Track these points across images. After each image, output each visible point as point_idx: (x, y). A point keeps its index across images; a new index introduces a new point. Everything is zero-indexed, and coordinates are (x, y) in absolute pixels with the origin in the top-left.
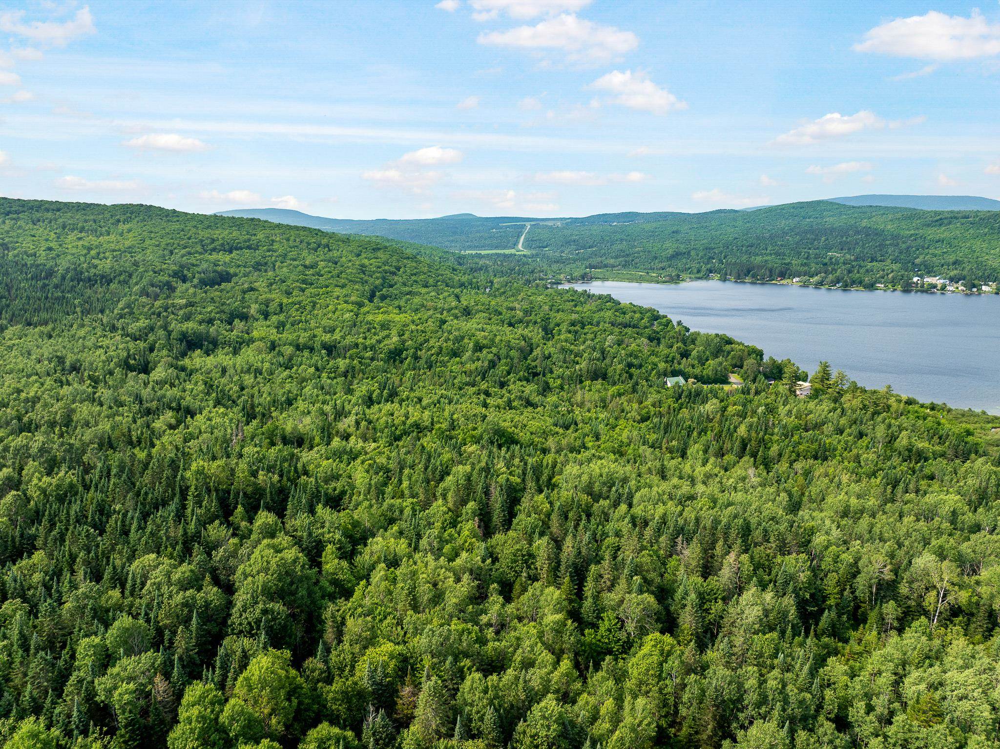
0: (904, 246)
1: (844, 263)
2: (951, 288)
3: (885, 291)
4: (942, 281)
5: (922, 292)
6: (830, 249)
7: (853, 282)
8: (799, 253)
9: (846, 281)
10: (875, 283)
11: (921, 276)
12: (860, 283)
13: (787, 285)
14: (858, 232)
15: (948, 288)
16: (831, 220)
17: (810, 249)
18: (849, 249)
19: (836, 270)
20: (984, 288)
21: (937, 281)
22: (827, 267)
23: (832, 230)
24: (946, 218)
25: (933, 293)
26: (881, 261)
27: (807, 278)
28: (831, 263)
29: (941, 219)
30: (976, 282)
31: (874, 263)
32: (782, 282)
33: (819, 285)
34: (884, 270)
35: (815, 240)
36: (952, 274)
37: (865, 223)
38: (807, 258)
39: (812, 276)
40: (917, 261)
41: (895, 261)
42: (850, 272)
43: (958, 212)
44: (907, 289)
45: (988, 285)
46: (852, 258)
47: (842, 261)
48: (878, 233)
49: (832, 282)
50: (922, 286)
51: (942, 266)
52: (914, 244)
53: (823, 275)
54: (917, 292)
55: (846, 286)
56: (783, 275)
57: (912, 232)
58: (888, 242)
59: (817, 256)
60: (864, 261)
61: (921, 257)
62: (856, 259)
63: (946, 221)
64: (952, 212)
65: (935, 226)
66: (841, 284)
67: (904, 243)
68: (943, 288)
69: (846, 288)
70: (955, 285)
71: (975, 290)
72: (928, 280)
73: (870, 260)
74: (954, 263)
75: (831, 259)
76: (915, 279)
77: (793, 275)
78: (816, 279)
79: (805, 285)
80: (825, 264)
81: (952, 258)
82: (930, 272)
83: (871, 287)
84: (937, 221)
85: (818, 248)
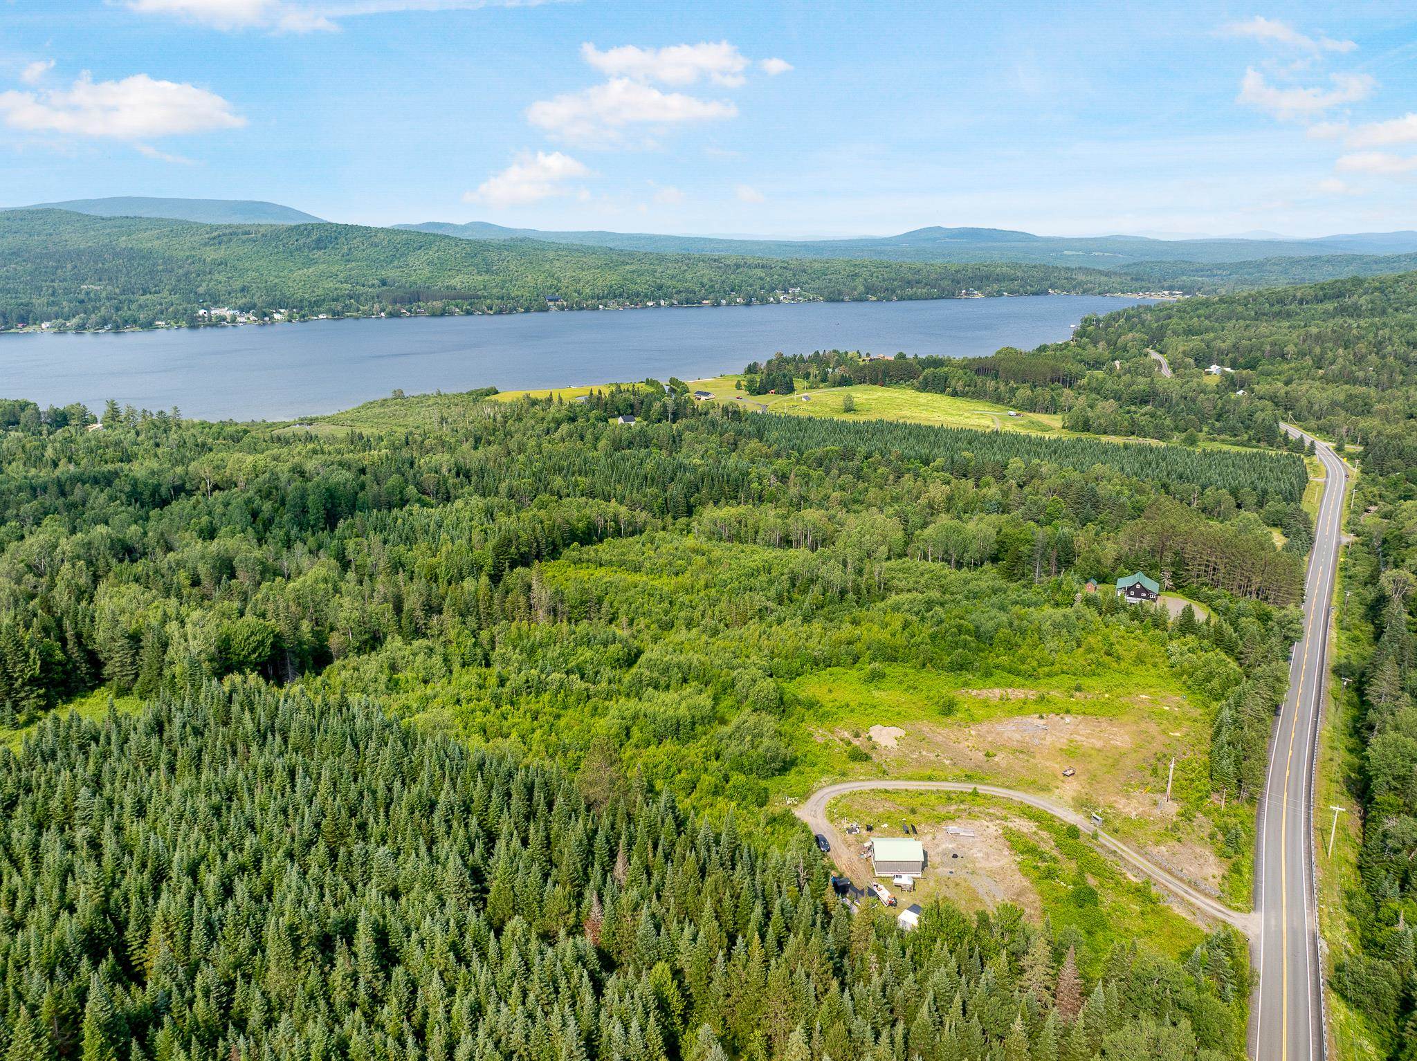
0: (181, 271)
1: (109, 299)
2: (242, 319)
3: (168, 329)
4: (232, 312)
5: (212, 326)
6: (84, 280)
7: (126, 322)
8: (39, 289)
9: (115, 321)
10: (154, 319)
11: (208, 308)
12: (135, 322)
13: (35, 333)
14: (116, 255)
15: (239, 319)
16: (76, 240)
17: (53, 281)
18: (110, 279)
19: (99, 309)
20: (276, 316)
21: (227, 312)
22: (85, 304)
23: (79, 254)
24: (224, 235)
25: (224, 327)
26: (156, 292)
27: (61, 321)
28: (90, 299)
29: (219, 236)
30: (267, 310)
31: (148, 296)
32: (26, 330)
33: (80, 329)
34: (161, 304)
35: (57, 268)
36: (241, 302)
37: (123, 242)
38: (53, 294)
39: (67, 319)
40: (201, 290)
41: (173, 291)
42: (118, 309)
43: (238, 227)
44: (194, 324)
45: (280, 313)
46: (117, 290)
47: (104, 295)
48: (147, 255)
49: (97, 324)
50: (210, 320)
51: (230, 293)
52: (192, 269)
53: (82, 315)
54: (205, 326)
55: (118, 327)
56: (24, 320)
57: (187, 253)
58: (160, 268)
59: (67, 291)
60: (133, 293)
61: (204, 284)
62: (123, 292)
63: (225, 239)
64: (230, 226)
65: (214, 244)
66: (109, 326)
67: (180, 267)
68: (234, 320)
69: (117, 329)
70: (246, 316)
71: (267, 319)
72: (215, 312)
73: (141, 292)
74: (243, 290)
75: (88, 293)
76: (201, 312)
77: (38, 320)
78: (74, 321)
79: (61, 331)
80: (82, 302)
81: (238, 284)
82: (217, 303)
83: (149, 325)
84: (214, 238)
85: (65, 280)
